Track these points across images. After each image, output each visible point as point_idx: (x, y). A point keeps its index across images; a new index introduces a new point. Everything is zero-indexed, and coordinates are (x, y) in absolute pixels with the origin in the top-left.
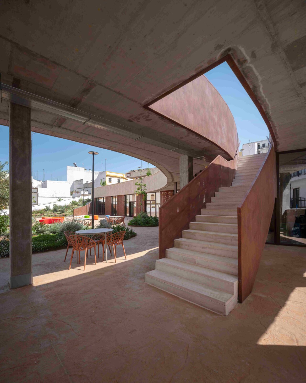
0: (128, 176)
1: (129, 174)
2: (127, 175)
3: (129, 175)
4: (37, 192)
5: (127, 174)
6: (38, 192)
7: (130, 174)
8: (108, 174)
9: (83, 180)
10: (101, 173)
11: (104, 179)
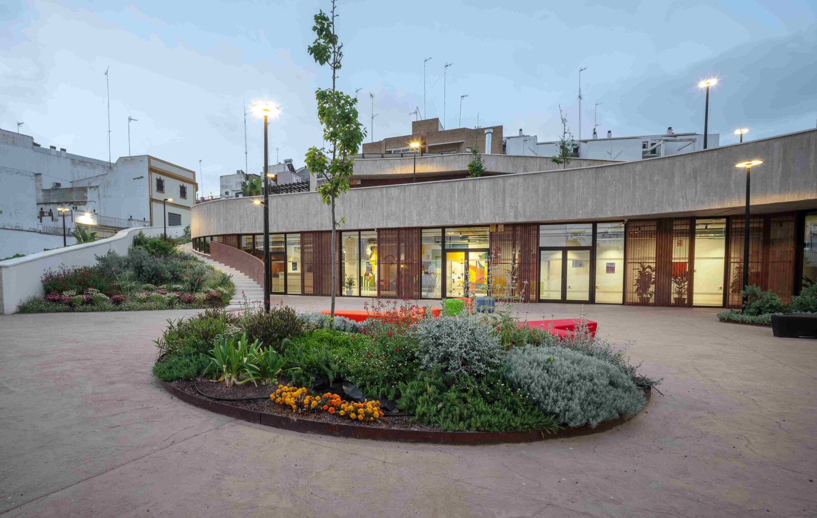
8: (154, 164)
9: (39, 176)
10: (125, 158)
11: (138, 178)
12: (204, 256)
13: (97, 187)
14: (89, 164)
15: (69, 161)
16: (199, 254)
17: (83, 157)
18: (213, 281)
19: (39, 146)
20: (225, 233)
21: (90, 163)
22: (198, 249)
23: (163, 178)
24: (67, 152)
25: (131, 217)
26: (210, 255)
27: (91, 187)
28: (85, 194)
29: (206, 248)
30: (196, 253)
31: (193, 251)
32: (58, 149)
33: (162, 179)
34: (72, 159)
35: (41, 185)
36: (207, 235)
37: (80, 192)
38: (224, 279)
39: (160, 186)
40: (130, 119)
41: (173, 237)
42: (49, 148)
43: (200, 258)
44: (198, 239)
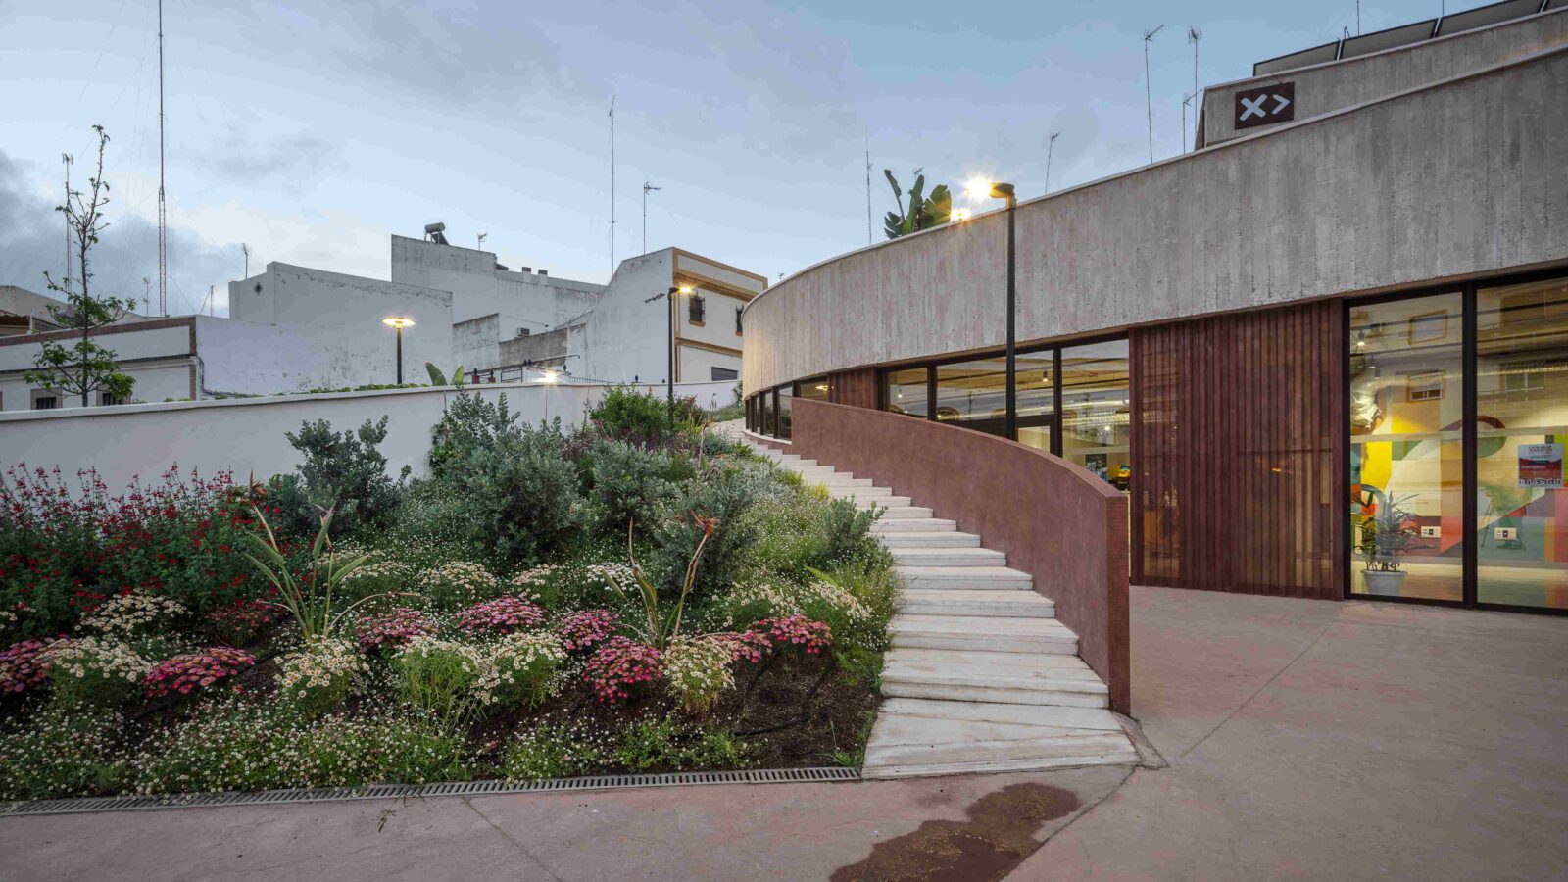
0: (1254, 121)
1: (1268, 91)
2: (1240, 109)
3: (1268, 106)
4: (193, 353)
5: (1239, 96)
6: (199, 350)
7: (1288, 91)
8: (685, 265)
9: (496, 318)
10: (630, 262)
11: (654, 299)
12: (773, 446)
13: (583, 326)
14: (583, 294)
15: (551, 291)
16: (761, 442)
17: (574, 282)
18: (790, 537)
19: (506, 268)
20: (838, 366)
21: (585, 292)
22: (759, 429)
23: (703, 294)
24: (549, 275)
25: (637, 378)
26: (790, 443)
27: (573, 329)
28: (563, 344)
29: (782, 425)
30: (752, 438)
31: (746, 435)
32: (535, 272)
33: (699, 295)
34: (556, 288)
35: (498, 334)
36: (783, 381)
37: (556, 340)
38: (845, 529)
39: (697, 311)
40: (647, 188)
41: (706, 408)
42: (520, 271)
43: (759, 450)
44: (758, 400)
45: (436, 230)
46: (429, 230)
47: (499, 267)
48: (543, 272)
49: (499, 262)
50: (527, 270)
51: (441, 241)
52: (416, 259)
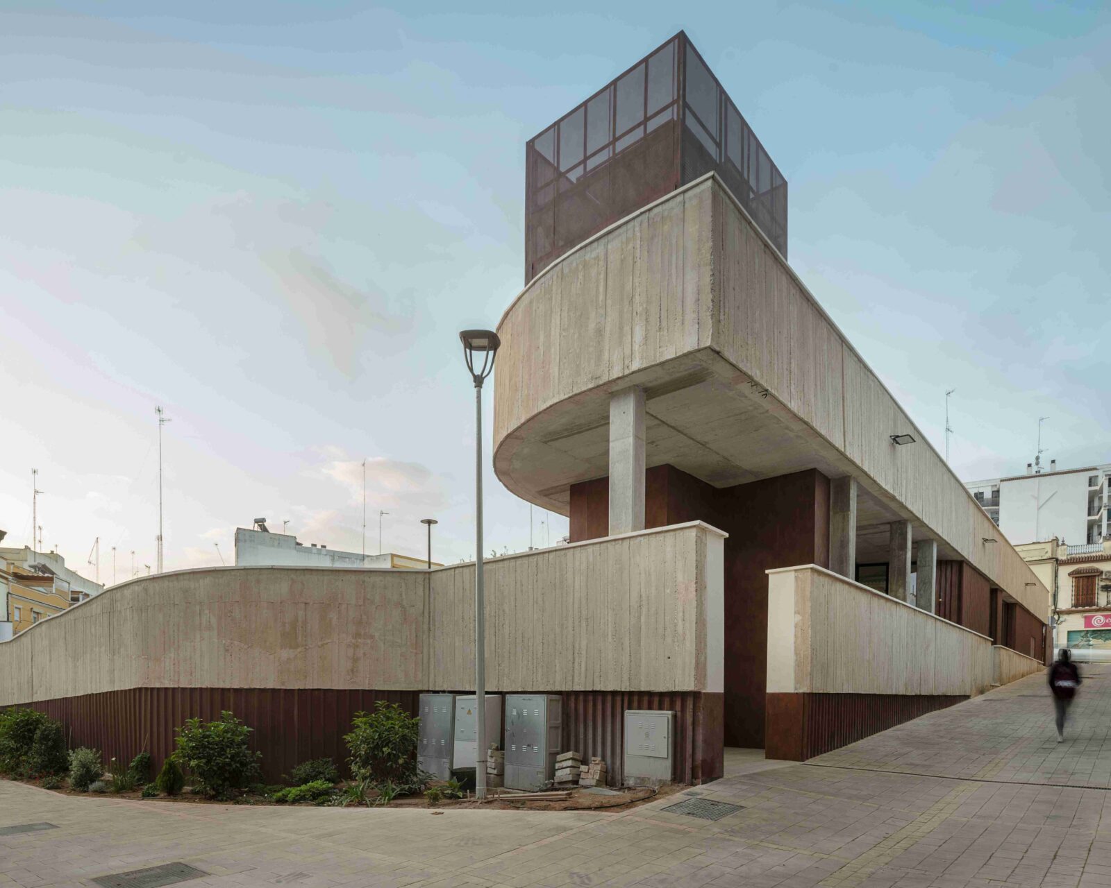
14: (348, 559)
15: (328, 558)
19: (302, 545)
24: (327, 548)
34: (331, 555)
45: (260, 522)
46: (257, 521)
47: (298, 544)
48: (324, 547)
49: (298, 541)
50: (314, 545)
51: (265, 530)
52: (251, 541)
